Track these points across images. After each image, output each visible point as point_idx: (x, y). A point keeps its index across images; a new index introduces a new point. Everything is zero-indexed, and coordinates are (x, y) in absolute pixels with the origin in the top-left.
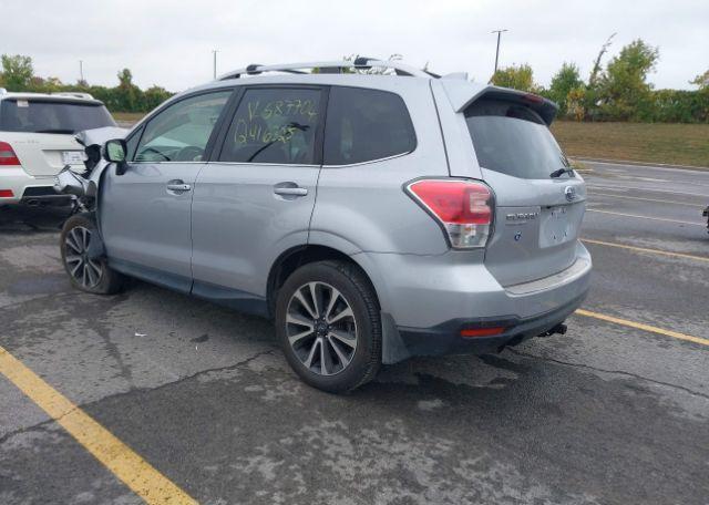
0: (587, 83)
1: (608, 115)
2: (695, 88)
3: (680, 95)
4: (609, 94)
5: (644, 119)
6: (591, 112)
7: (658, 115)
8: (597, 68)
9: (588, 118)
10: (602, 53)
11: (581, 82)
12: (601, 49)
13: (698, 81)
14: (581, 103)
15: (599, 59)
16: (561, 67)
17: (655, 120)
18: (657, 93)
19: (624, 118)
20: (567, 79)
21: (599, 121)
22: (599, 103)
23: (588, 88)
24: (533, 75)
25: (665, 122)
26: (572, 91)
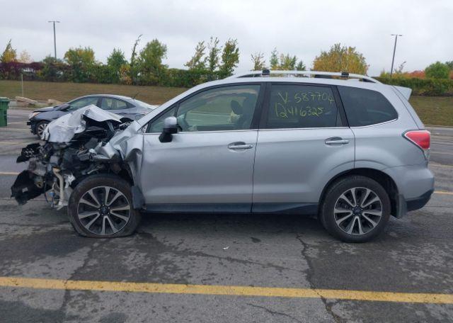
0: (130, 62)
1: (145, 82)
2: (187, 68)
3: (181, 72)
4: (145, 69)
5: (165, 84)
6: (135, 79)
7: (172, 82)
8: (134, 54)
9: (134, 83)
10: (136, 45)
11: (126, 61)
12: (135, 43)
13: (188, 65)
14: (128, 74)
15: (134, 48)
16: (112, 52)
17: (171, 86)
18: (170, 70)
19: (154, 84)
20: (117, 59)
21: (140, 85)
22: (139, 74)
23: (131, 65)
24: (95, 55)
25: (176, 86)
26: (122, 66)
